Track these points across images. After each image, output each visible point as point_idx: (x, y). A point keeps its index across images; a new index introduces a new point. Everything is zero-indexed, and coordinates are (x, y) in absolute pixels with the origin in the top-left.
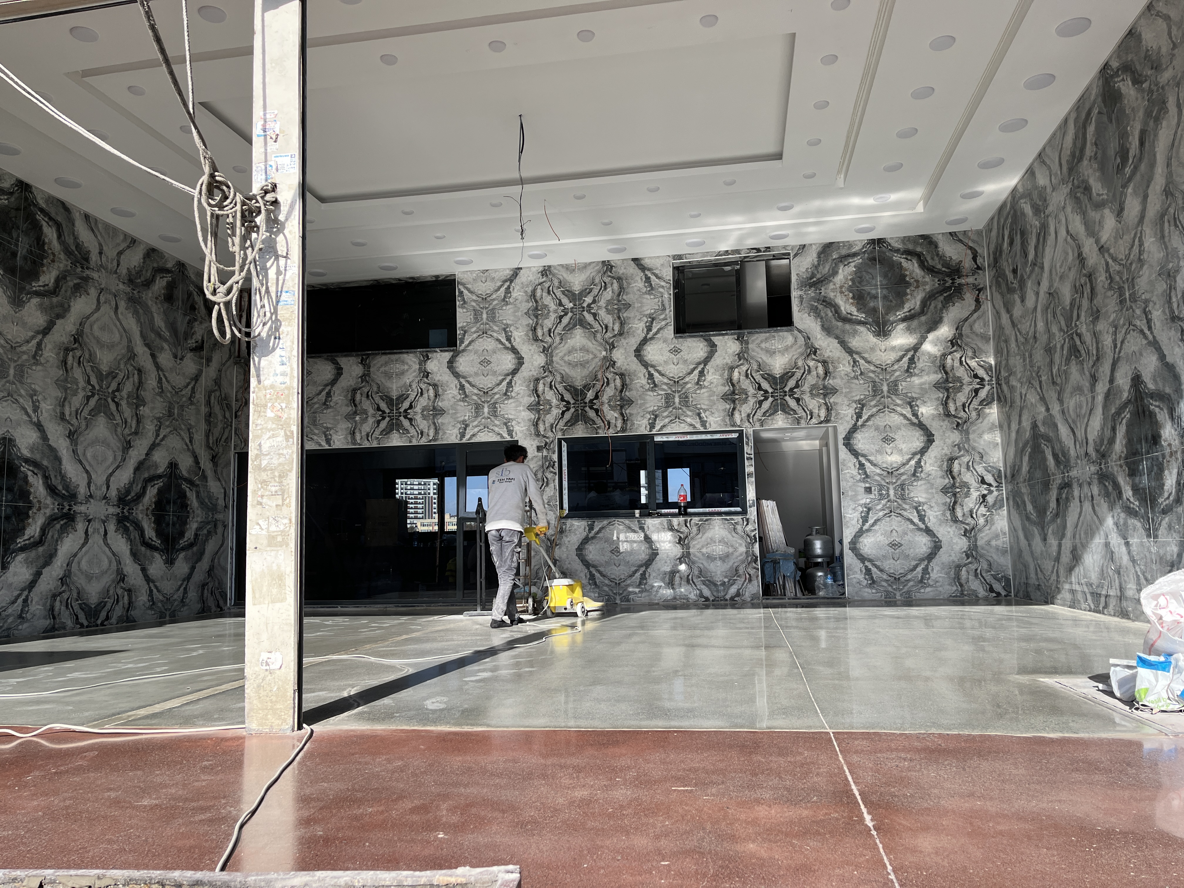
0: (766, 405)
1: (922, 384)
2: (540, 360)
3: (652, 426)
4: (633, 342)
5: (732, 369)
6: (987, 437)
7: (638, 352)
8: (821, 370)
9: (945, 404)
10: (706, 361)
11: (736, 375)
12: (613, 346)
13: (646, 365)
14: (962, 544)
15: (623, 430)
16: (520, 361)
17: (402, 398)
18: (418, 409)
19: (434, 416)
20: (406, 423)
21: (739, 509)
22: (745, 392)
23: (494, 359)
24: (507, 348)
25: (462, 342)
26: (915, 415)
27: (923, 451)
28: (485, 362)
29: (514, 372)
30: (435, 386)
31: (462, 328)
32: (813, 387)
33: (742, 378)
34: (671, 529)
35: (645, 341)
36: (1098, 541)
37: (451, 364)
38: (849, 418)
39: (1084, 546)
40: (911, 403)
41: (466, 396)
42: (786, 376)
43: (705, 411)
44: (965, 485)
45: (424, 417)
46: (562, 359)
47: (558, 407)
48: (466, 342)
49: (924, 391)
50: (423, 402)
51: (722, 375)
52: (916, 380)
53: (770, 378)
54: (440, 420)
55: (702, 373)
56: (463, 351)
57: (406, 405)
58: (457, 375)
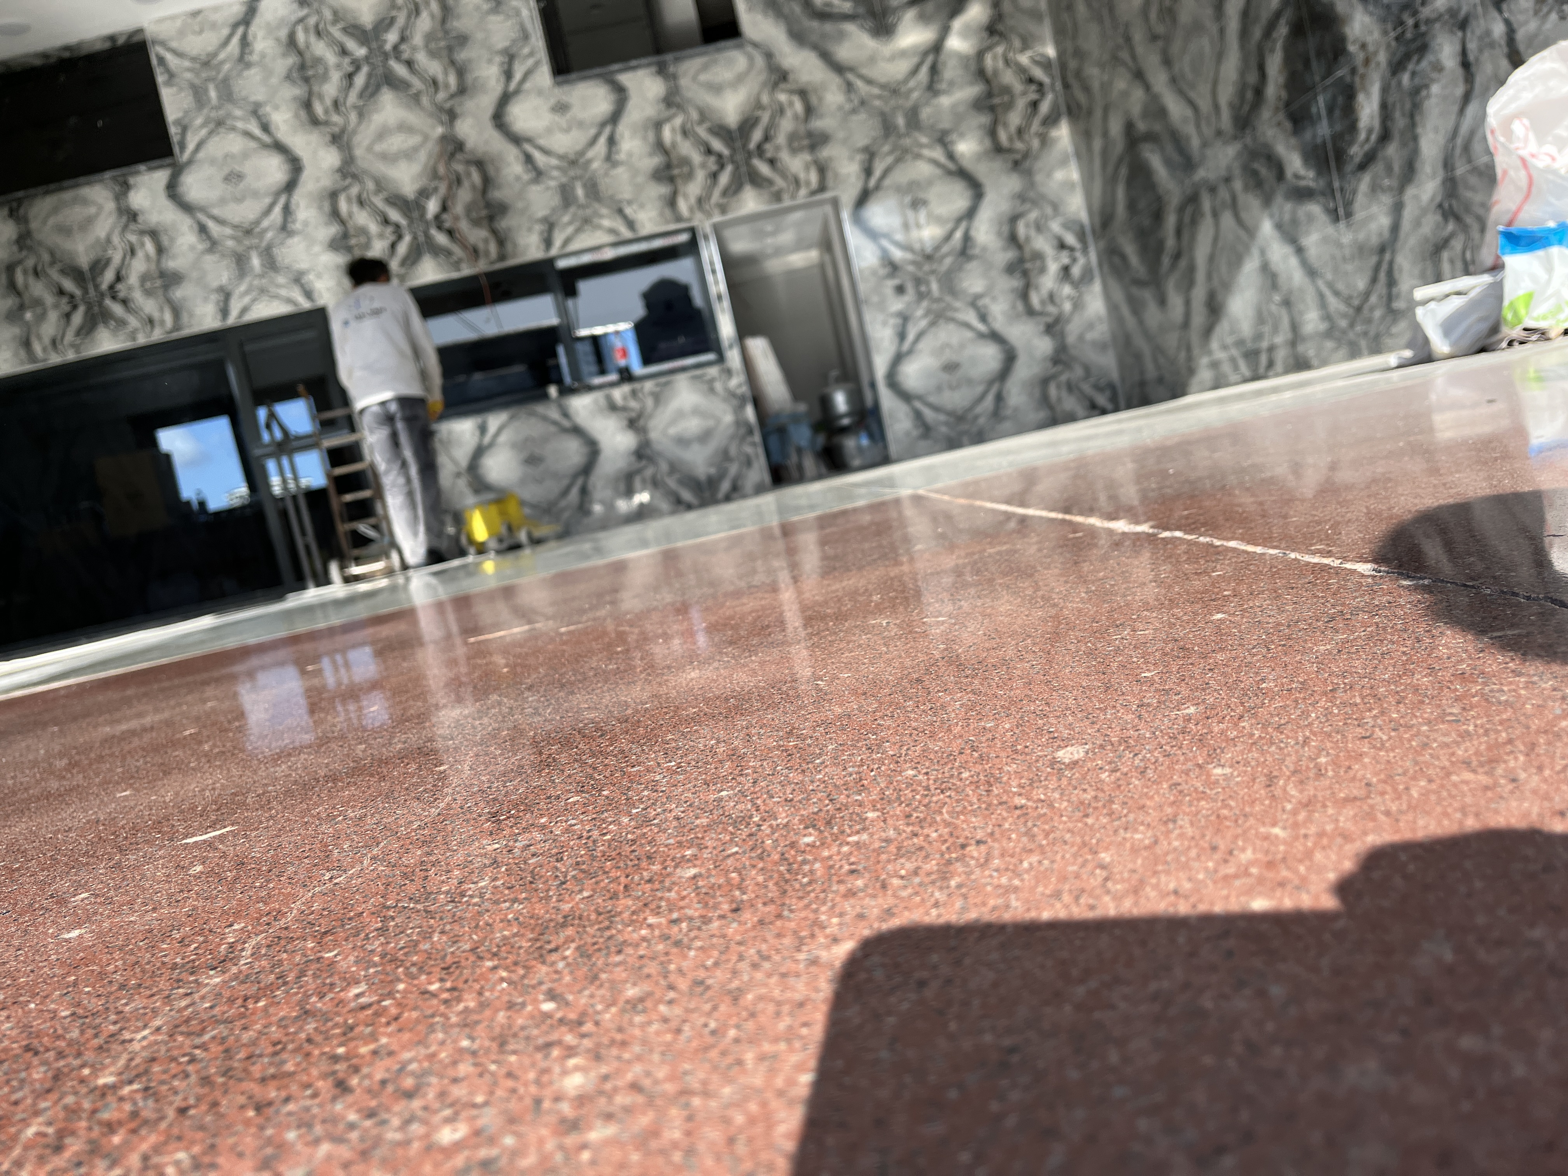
0: (724, 179)
1: (954, 106)
2: (330, 158)
3: (548, 242)
4: (486, 102)
5: (658, 125)
6: (1059, 175)
7: (499, 119)
8: (799, 106)
9: (992, 133)
10: (615, 118)
11: (667, 134)
12: (452, 116)
13: (516, 139)
14: (1044, 346)
15: (502, 257)
16: (295, 166)
17: (99, 266)
18: (133, 279)
19: (166, 287)
20: (117, 309)
21: (710, 357)
22: (686, 162)
23: (247, 168)
24: (265, 146)
25: (183, 146)
26: (951, 156)
27: (970, 214)
28: (233, 177)
29: (290, 186)
30: (154, 234)
31: (178, 122)
32: (792, 138)
33: (679, 138)
34: (613, 407)
35: (505, 99)
36: (1250, 267)
37: (172, 190)
38: (853, 179)
39: (1227, 286)
40: (943, 139)
41: (213, 245)
42: (747, 124)
43: (630, 202)
44: (1038, 256)
45: (148, 293)
46: (369, 149)
47: (381, 236)
48: (191, 146)
49: (958, 118)
50: (138, 267)
51: (645, 138)
52: (945, 101)
53: (721, 131)
54: (178, 293)
55: (612, 141)
56: (190, 162)
57: (109, 276)
58: (187, 207)
